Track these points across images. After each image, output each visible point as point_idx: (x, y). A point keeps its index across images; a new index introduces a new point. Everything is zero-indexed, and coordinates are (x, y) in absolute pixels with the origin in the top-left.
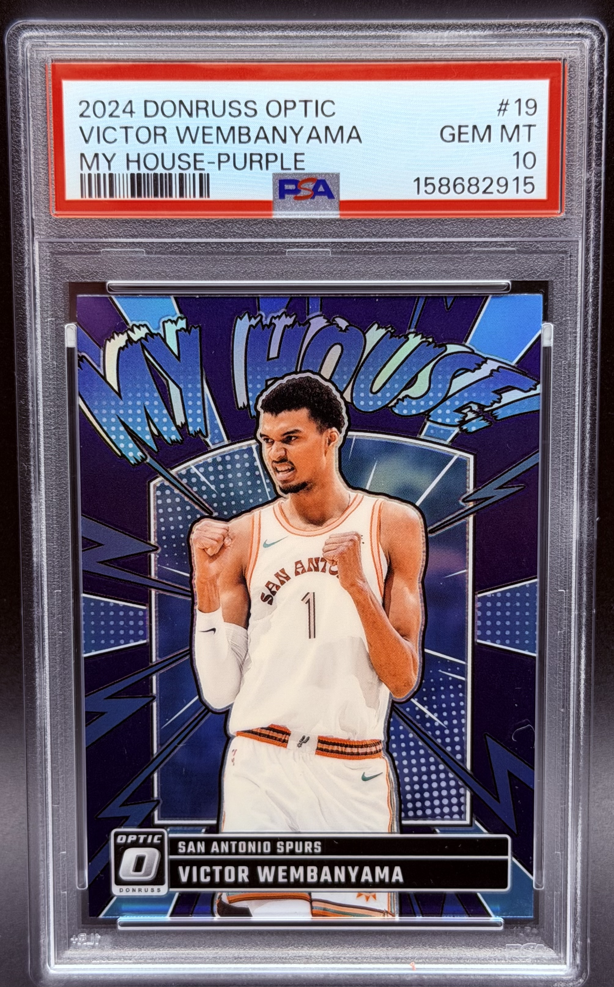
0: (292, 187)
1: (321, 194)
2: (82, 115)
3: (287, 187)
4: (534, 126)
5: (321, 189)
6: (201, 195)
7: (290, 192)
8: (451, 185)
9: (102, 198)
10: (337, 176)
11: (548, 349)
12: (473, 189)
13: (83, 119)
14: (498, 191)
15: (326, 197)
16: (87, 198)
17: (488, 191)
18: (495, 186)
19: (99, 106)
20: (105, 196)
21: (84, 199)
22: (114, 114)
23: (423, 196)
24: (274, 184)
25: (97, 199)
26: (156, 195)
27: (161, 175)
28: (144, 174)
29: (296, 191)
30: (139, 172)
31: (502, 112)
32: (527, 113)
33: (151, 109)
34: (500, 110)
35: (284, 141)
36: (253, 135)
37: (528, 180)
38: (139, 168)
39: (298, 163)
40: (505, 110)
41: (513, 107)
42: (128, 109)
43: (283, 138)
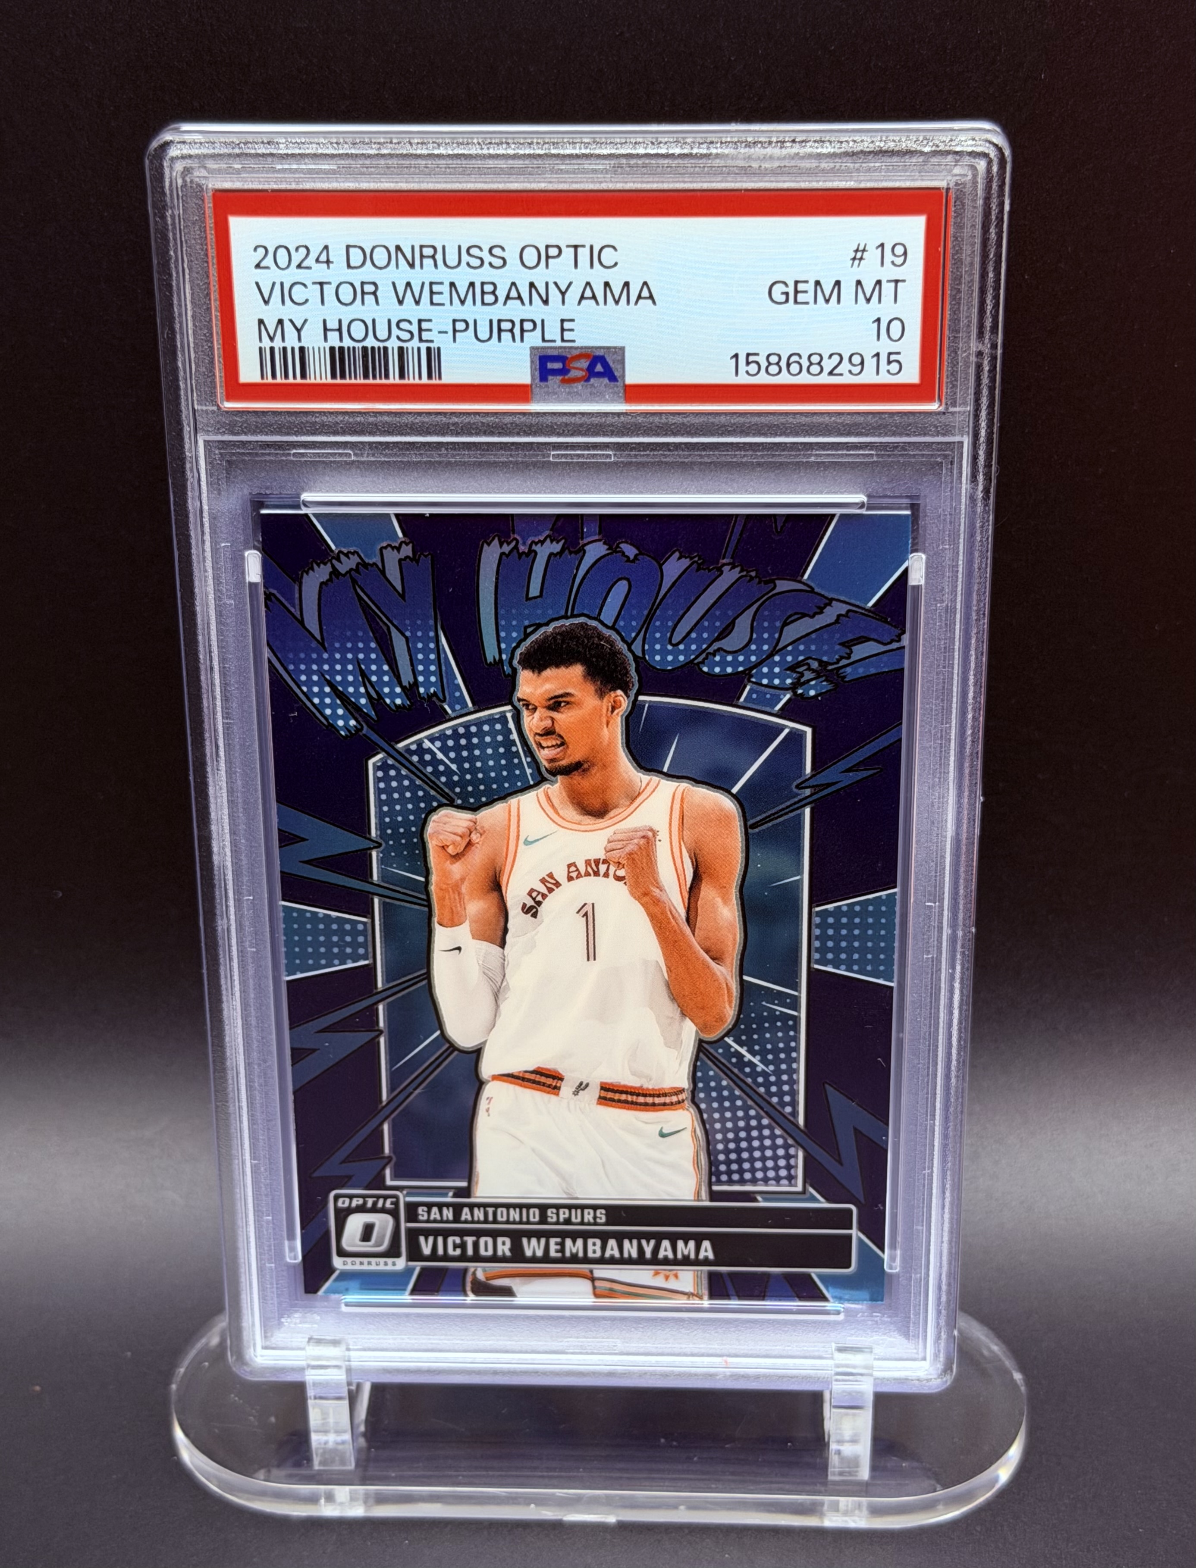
0: (558, 366)
1: (599, 375)
2: (258, 266)
3: (550, 366)
4: (904, 281)
5: (599, 368)
6: (430, 376)
7: (555, 372)
8: (783, 364)
9: (291, 380)
10: (620, 351)
11: (917, 588)
12: (815, 369)
13: (259, 271)
14: (850, 372)
15: (606, 380)
16: (270, 380)
17: (835, 372)
18: (845, 367)
19: (282, 252)
20: (295, 377)
21: (265, 381)
22: (304, 265)
23: (743, 379)
24: (532, 362)
25: (284, 381)
26: (366, 376)
27: (373, 348)
28: (349, 348)
29: (564, 371)
30: (341, 345)
31: (857, 262)
32: (893, 263)
33: (356, 257)
34: (854, 259)
35: (546, 302)
36: (502, 294)
37: (892, 357)
38: (341, 339)
39: (565, 333)
40: (861, 259)
41: (872, 255)
42: (323, 258)
43: (544, 298)
